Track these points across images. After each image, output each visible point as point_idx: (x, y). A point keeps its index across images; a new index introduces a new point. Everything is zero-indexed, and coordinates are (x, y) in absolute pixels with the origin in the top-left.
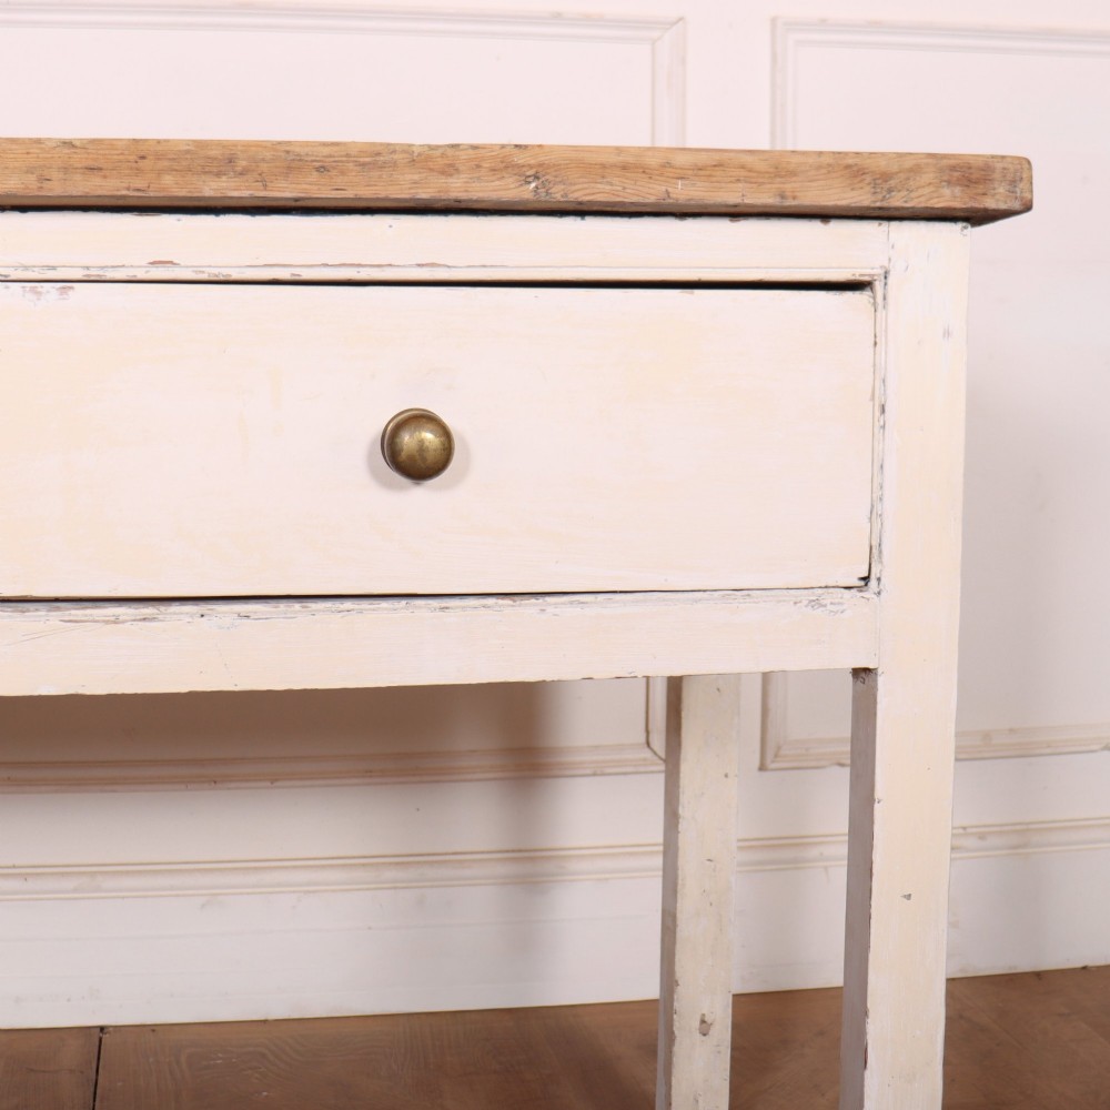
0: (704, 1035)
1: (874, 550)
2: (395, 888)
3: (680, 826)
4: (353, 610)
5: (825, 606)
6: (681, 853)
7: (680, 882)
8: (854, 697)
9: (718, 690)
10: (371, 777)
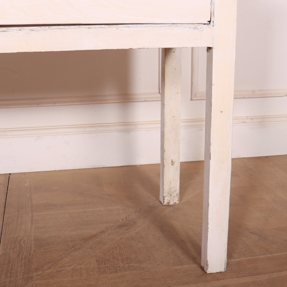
0: (173, 165)
1: (212, 13)
2: (90, 133)
3: (165, 107)
4: (63, 28)
5: (198, 29)
6: (165, 115)
7: (165, 123)
8: (207, 57)
9: (175, 69)
10: (82, 102)
